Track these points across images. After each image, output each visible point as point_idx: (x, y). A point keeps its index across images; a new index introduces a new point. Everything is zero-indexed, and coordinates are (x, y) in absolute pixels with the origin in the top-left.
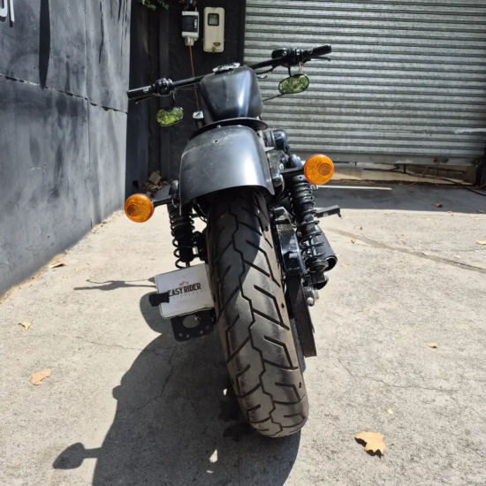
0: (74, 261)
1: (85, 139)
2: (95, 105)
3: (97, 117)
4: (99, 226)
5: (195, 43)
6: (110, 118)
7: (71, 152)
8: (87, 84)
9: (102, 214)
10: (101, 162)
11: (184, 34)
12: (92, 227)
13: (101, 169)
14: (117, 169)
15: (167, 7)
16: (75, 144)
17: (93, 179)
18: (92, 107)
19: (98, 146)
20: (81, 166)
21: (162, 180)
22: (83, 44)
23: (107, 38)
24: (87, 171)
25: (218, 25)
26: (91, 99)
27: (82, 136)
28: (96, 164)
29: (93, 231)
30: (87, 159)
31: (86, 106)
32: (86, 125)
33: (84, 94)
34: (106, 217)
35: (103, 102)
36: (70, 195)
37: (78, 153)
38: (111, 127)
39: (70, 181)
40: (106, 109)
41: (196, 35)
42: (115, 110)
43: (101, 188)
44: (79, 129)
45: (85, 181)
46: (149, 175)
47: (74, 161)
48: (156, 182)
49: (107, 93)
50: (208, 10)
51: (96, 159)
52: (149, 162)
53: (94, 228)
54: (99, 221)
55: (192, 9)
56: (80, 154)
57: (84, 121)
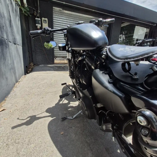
0: (10, 105)
1: (8, 55)
2: (10, 42)
3: (12, 46)
4: (17, 83)
5: (40, 28)
6: (17, 47)
7: (2, 60)
8: (6, 34)
9: (18, 79)
10: (15, 62)
11: (37, 25)
12: (15, 85)
13: (15, 64)
14: (21, 63)
15: (31, 16)
16: (4, 56)
17: (13, 68)
18: (10, 43)
19: (14, 57)
20: (8, 65)
21: (34, 65)
22: (2, 17)
23: (12, 19)
24: (10, 66)
25: (46, 23)
26: (8, 39)
27: (6, 53)
28: (13, 63)
29: (15, 86)
30: (10, 62)
31: (7, 42)
32: (8, 49)
33: (5, 37)
34: (19, 79)
35: (13, 42)
36: (4, 77)
37: (5, 60)
38: (17, 50)
39: (3, 71)
40: (15, 44)
41: (40, 25)
42: (18, 45)
43: (16, 71)
44: (5, 50)
45: (10, 70)
46: (30, 64)
47: (4, 63)
48: (32, 66)
49: (15, 38)
50: (43, 19)
51: (13, 61)
52: (29, 60)
53: (16, 85)
54: (17, 82)
55: (38, 18)
56: (7, 60)
57: (6, 47)
